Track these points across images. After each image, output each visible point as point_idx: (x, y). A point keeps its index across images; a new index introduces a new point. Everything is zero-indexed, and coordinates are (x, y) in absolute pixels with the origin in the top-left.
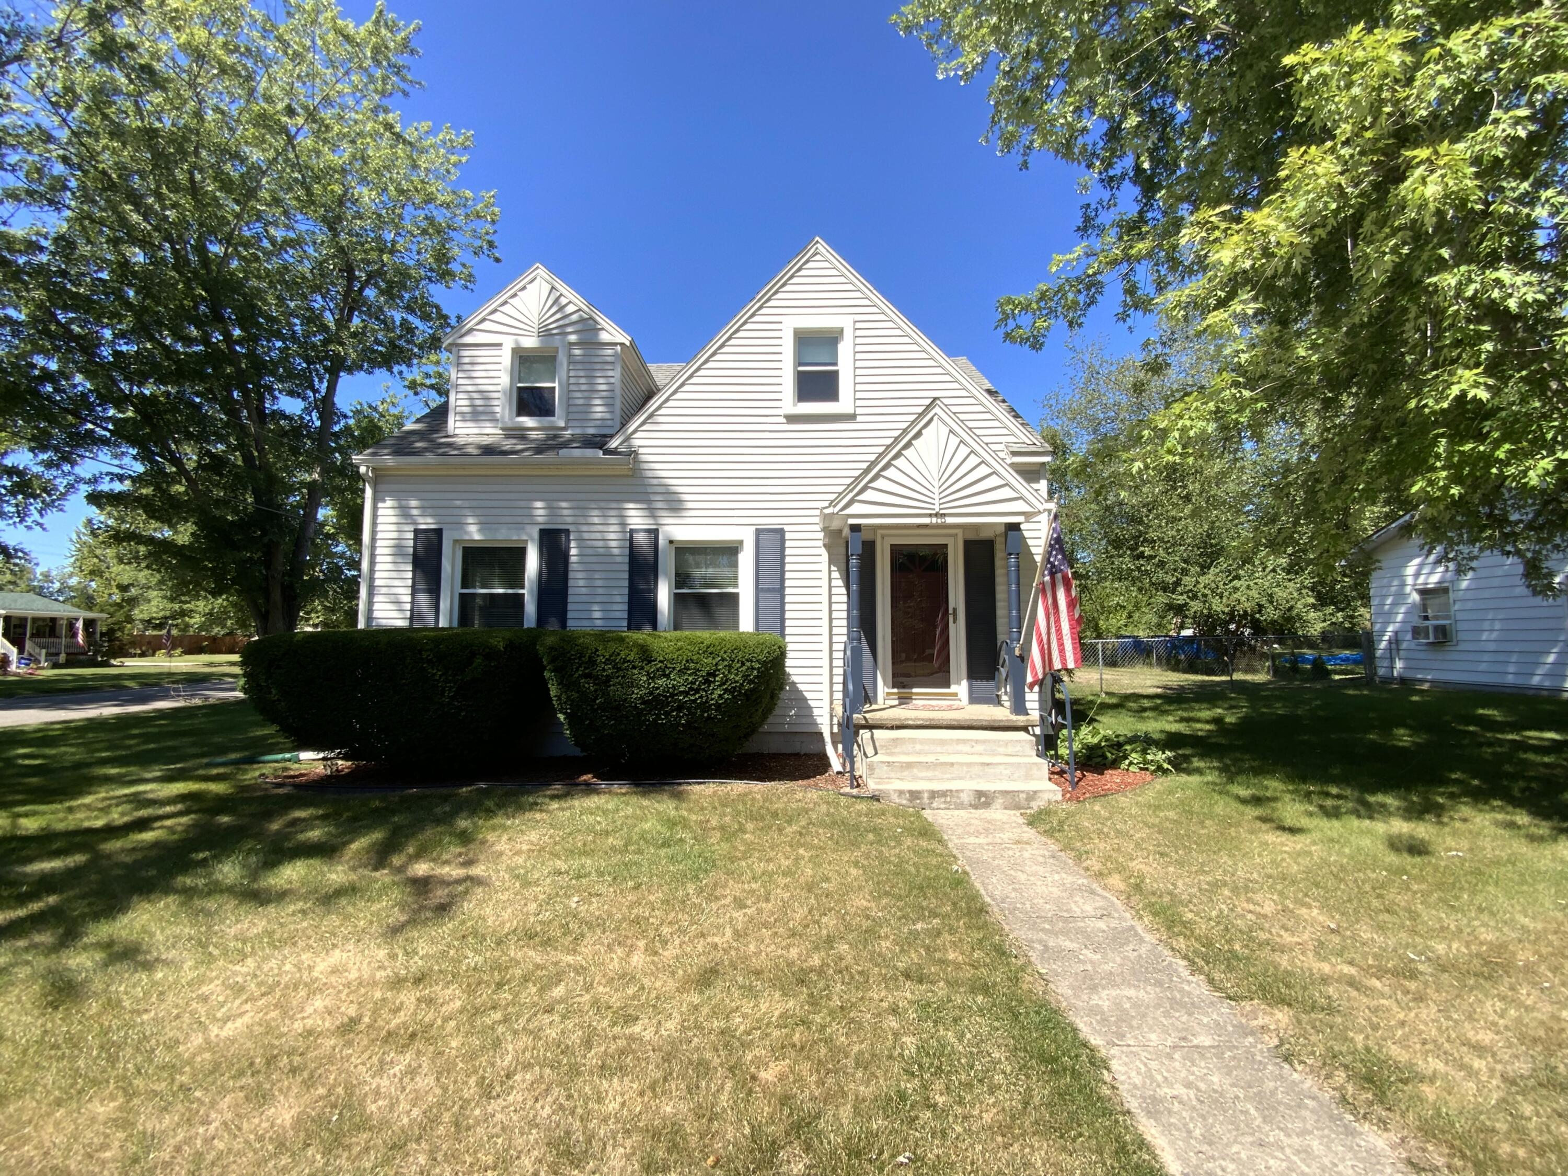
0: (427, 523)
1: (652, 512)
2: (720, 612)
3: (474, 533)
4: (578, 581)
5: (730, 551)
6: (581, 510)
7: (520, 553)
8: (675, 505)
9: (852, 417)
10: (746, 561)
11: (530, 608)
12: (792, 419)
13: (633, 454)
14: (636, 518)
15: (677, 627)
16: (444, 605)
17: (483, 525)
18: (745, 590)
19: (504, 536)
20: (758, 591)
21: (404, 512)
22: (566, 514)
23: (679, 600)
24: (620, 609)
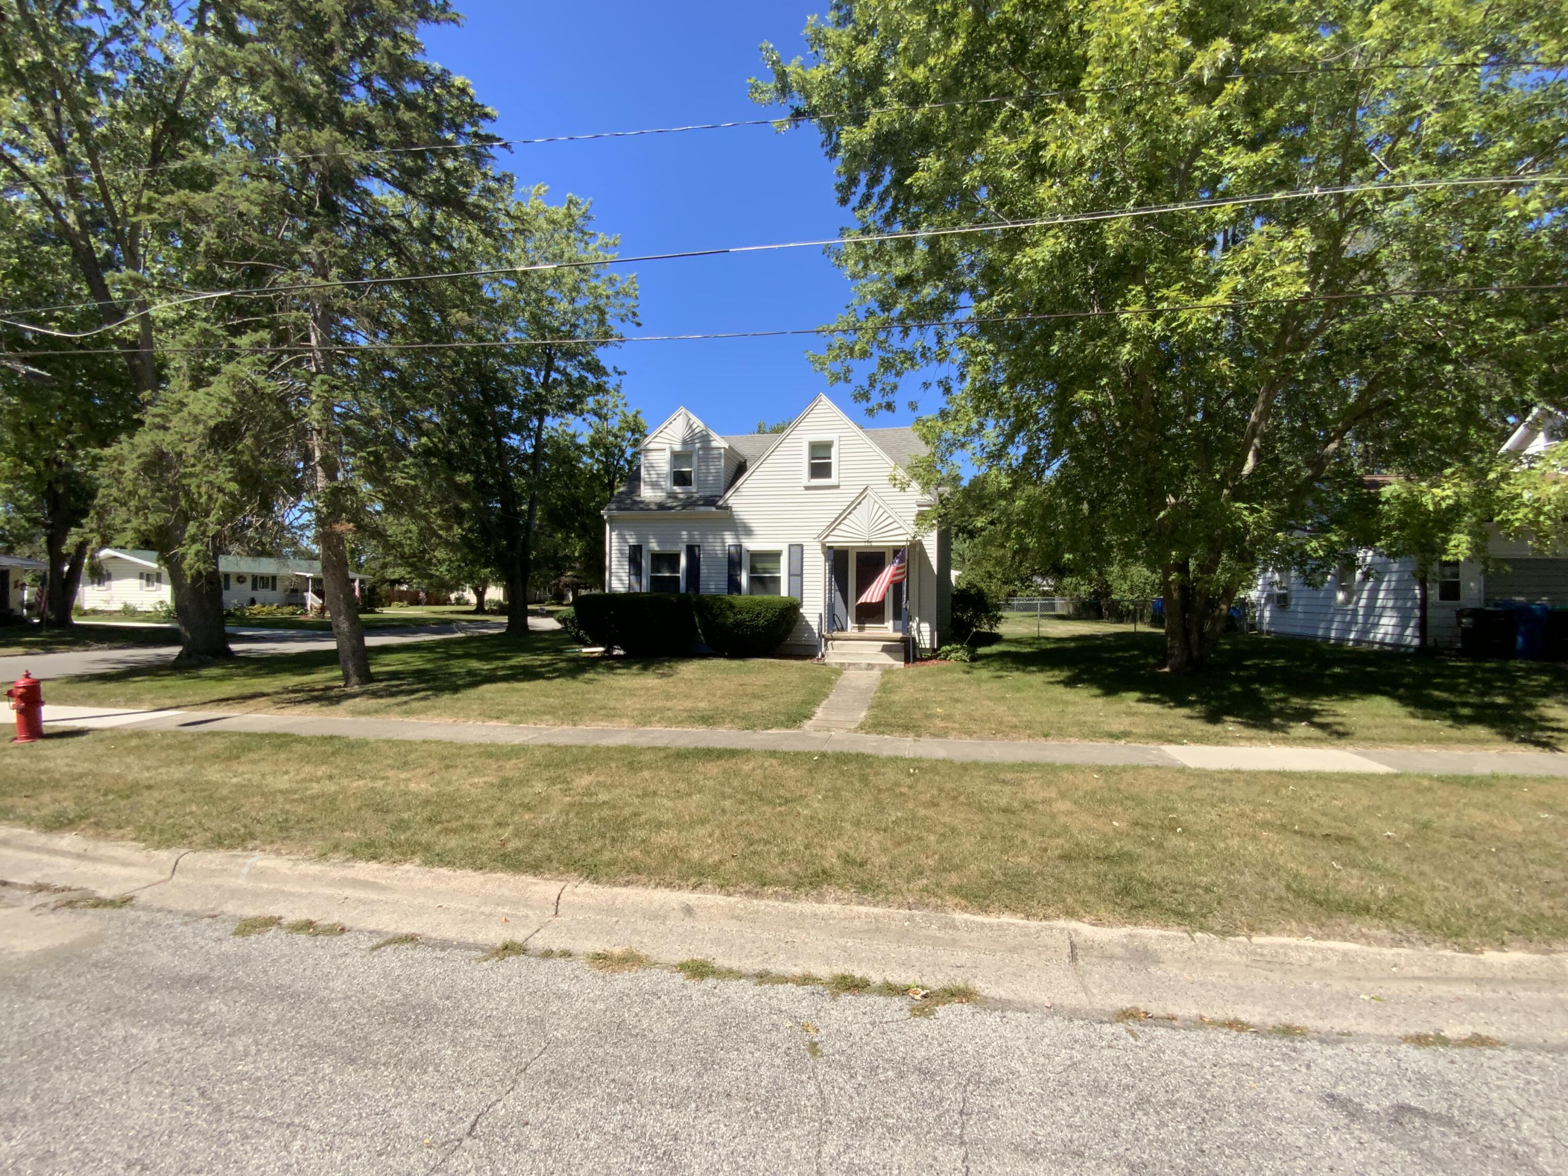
0: (632, 541)
1: (737, 536)
2: (771, 585)
3: (654, 546)
4: (704, 570)
5: (776, 556)
6: (704, 535)
7: (677, 557)
8: (748, 532)
9: (837, 487)
10: (784, 560)
11: (683, 584)
12: (807, 488)
13: (727, 508)
14: (730, 540)
15: (751, 593)
16: (644, 581)
17: (659, 543)
18: (783, 574)
19: (670, 548)
20: (790, 575)
21: (622, 538)
22: (697, 538)
23: (752, 580)
24: (724, 585)
